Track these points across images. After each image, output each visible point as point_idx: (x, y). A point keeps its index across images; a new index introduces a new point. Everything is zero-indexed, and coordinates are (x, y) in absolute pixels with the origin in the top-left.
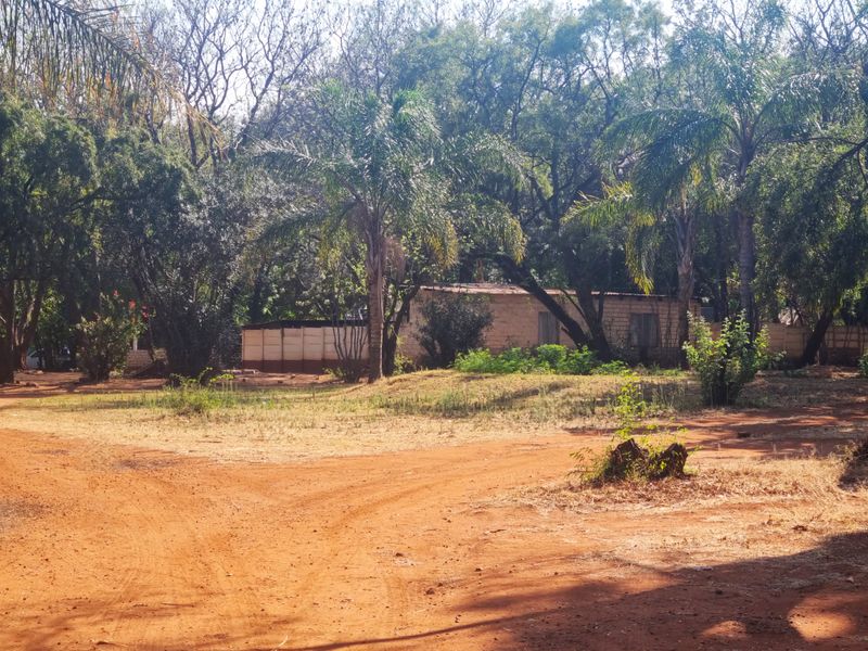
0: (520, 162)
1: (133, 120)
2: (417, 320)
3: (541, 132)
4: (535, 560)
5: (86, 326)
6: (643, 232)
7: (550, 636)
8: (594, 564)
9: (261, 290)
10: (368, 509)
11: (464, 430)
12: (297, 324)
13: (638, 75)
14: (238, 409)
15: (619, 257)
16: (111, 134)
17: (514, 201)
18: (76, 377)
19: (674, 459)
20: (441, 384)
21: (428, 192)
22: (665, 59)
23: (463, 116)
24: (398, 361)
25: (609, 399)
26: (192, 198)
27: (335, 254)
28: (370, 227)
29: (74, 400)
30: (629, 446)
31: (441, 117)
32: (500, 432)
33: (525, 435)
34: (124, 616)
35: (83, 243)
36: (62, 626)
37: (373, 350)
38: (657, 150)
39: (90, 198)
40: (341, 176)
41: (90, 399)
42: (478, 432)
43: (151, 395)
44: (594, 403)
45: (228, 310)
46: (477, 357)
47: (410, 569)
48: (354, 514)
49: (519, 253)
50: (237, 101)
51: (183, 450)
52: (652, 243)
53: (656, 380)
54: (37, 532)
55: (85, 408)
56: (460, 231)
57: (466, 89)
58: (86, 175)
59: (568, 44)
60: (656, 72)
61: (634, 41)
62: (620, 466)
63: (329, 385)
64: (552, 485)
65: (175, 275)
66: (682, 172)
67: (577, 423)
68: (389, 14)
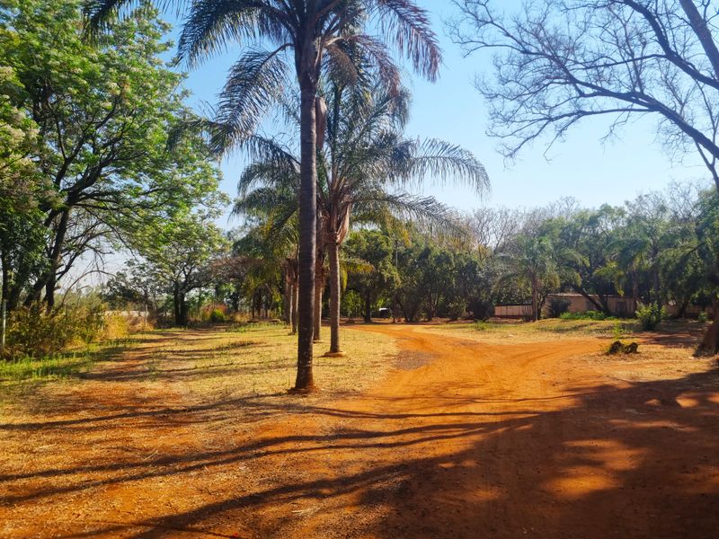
0: (578, 257)
1: (464, 249)
2: (547, 304)
3: (586, 247)
4: (587, 377)
5: (451, 305)
6: (620, 276)
7: (593, 401)
8: (607, 379)
9: (501, 295)
10: (535, 359)
11: (563, 337)
12: (512, 305)
13: (617, 230)
14: (494, 329)
15: (612, 285)
16: (457, 253)
17: (577, 268)
18: (448, 319)
19: (633, 348)
20: (555, 323)
21: (551, 267)
22: (626, 224)
23: (560, 244)
24: (542, 315)
25: (611, 328)
26: (480, 270)
27: (522, 285)
28: (532, 277)
29: (448, 326)
30: (618, 343)
31: (554, 244)
32: (575, 337)
33: (583, 339)
34: (463, 387)
35: (450, 283)
36: (446, 389)
37: (534, 312)
38: (624, 252)
39: (452, 270)
40: (522, 262)
41: (452, 326)
42: (568, 338)
43: (470, 325)
44: (605, 329)
45: (491, 301)
46: (566, 315)
47: (547, 378)
48: (529, 361)
49: (580, 284)
50: (492, 242)
51: (479, 341)
52: (624, 280)
53: (626, 322)
54: (439, 363)
55: (451, 328)
56: (560, 278)
57: (561, 236)
58: (451, 264)
59: (593, 221)
60: (623, 228)
61: (615, 220)
62: (615, 349)
63: (521, 323)
64: (592, 354)
65: (475, 291)
66: (633, 258)
67: (600, 335)
68: (537, 215)
